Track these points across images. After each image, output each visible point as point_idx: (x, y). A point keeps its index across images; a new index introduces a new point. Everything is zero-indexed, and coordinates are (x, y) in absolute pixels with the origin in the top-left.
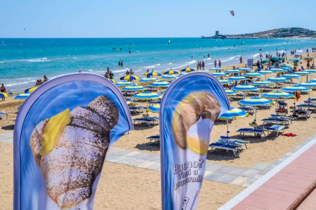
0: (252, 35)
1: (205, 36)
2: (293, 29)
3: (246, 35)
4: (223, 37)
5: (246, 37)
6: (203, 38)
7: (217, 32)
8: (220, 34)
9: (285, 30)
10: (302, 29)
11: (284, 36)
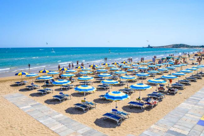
0: (163, 47)
1: (144, 47)
2: (180, 44)
3: (161, 46)
4: (151, 47)
5: (161, 47)
6: (143, 47)
7: (149, 45)
8: (150, 46)
9: (177, 45)
10: (185, 45)
11: (177, 47)
